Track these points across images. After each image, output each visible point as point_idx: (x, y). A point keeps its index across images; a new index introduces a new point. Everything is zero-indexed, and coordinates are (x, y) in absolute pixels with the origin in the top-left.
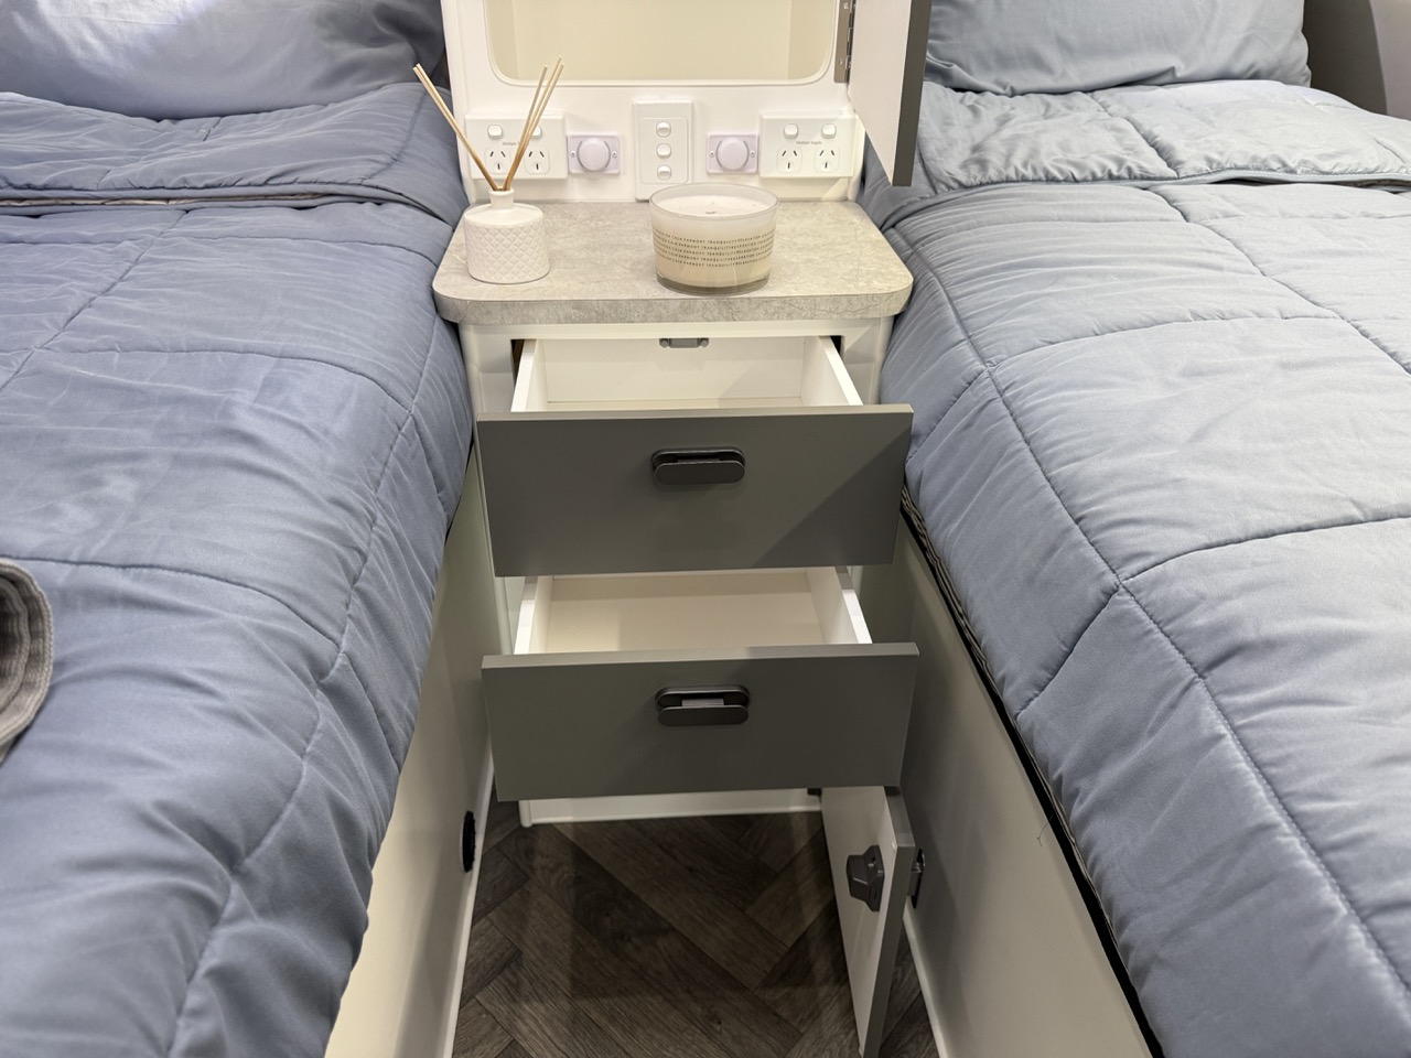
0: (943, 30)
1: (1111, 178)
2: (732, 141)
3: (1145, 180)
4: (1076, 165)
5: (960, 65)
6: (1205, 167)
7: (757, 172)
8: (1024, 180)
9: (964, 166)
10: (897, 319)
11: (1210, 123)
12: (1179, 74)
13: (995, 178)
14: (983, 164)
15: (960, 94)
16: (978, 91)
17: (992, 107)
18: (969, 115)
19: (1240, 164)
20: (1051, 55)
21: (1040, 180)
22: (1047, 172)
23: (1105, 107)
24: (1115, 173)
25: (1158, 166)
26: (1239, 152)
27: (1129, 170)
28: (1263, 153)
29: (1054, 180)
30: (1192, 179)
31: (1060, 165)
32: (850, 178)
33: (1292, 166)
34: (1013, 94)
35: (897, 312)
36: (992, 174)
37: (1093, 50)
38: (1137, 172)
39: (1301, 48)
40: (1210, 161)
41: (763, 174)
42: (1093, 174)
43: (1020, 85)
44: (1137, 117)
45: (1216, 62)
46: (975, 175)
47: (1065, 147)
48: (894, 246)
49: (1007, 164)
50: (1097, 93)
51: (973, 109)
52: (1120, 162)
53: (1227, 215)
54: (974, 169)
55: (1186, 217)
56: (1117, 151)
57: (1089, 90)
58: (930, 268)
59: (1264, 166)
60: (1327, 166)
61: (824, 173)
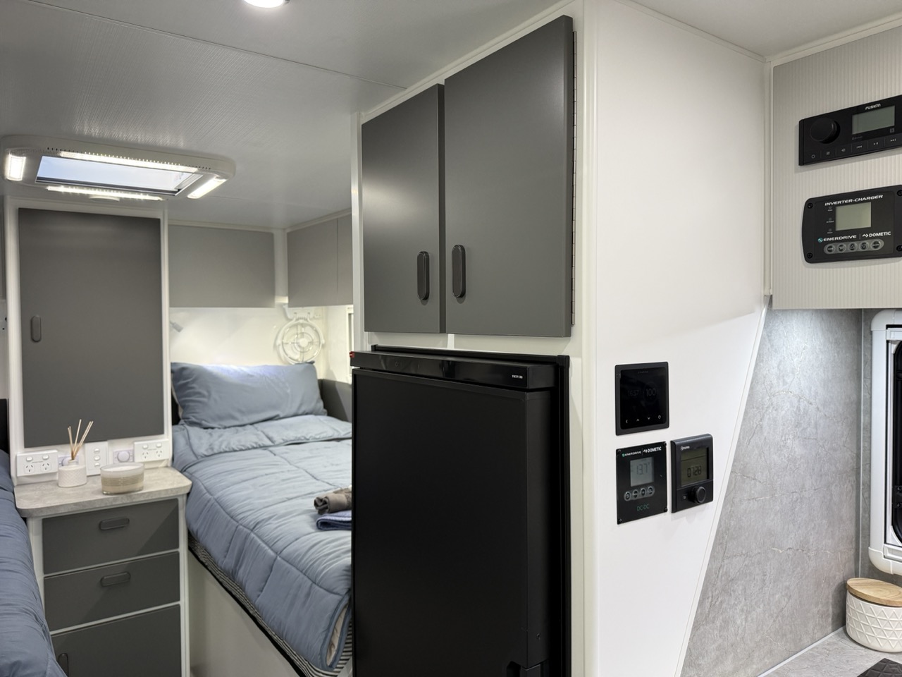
0: (197, 410)
1: (254, 448)
2: (123, 452)
3: (265, 447)
4: (243, 446)
5: (205, 421)
7: (133, 460)
8: (226, 452)
9: (207, 450)
10: (188, 494)
11: (286, 429)
12: (281, 416)
14: (212, 449)
15: (206, 430)
16: (213, 428)
17: (216, 433)
18: (209, 436)
19: (292, 439)
20: (237, 415)
21: (231, 451)
22: (233, 449)
23: (256, 428)
24: (255, 446)
25: (268, 442)
26: (292, 435)
27: (259, 445)
28: (299, 436)
29: (236, 451)
30: (279, 445)
31: (238, 446)
32: (168, 459)
33: (308, 437)
34: (225, 428)
35: (187, 492)
36: (216, 451)
37: (251, 412)
38: (262, 445)
39: (321, 404)
40: (283, 440)
41: (137, 461)
42: (248, 448)
43: (227, 425)
44: (265, 430)
45: (293, 411)
46: (210, 452)
47: (239, 441)
48: (186, 476)
49: (220, 448)
50: (256, 425)
51: (211, 434)
52: (256, 443)
53: (286, 453)
54: (210, 450)
55: (275, 455)
56: (256, 440)
57: (252, 424)
58: (197, 478)
59: (299, 439)
60: (318, 437)
61: (158, 458)
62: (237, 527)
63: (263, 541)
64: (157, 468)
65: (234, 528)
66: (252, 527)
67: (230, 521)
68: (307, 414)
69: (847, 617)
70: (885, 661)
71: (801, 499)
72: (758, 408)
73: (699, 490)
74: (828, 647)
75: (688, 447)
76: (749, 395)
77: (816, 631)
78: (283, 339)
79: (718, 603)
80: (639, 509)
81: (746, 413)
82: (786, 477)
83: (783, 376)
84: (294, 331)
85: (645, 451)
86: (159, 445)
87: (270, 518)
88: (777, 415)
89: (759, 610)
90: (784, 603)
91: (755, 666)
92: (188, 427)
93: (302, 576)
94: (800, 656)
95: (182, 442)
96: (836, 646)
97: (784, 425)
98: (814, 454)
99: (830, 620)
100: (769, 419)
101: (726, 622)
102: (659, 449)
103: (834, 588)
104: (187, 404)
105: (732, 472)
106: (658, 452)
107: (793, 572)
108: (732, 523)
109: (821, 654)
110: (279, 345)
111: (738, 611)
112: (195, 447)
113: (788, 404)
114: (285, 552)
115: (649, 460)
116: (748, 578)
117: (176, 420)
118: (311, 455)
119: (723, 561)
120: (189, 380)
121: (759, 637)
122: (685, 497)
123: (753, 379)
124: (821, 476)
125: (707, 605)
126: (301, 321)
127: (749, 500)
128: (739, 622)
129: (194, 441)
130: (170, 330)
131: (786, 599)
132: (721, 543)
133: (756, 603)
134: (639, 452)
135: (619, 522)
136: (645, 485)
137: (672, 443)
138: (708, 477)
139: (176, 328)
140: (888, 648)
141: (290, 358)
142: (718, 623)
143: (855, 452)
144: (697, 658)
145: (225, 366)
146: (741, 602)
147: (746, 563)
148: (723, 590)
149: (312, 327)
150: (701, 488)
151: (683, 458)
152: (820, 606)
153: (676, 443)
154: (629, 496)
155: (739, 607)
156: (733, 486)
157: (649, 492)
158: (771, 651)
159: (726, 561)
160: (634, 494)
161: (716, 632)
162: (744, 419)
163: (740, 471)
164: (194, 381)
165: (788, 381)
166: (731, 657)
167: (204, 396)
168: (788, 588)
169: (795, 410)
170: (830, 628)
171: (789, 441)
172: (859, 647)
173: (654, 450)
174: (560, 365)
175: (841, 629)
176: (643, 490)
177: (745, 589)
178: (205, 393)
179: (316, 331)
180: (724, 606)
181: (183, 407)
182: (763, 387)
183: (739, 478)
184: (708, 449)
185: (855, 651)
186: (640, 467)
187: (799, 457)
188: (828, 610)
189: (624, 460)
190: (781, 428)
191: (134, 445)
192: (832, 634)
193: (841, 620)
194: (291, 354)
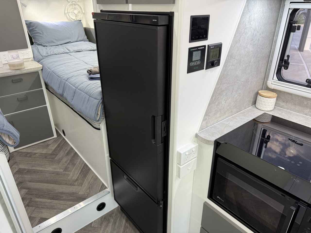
0: (39, 39)
1: (63, 53)
2: (14, 55)
3: (67, 53)
4: (59, 52)
5: (43, 43)
6: (73, 51)
7: (19, 58)
8: (53, 55)
9: (46, 54)
10: (42, 70)
11: (74, 46)
12: (71, 42)
14: (48, 54)
15: (44, 47)
16: (47, 46)
17: (48, 48)
18: (46, 49)
19: (77, 50)
20: (55, 41)
21: (55, 54)
23: (63, 46)
25: (68, 51)
26: (76, 49)
28: (79, 49)
29: (57, 54)
30: (72, 52)
32: (32, 58)
33: (82, 50)
34: (51, 46)
35: (42, 69)
36: (49, 55)
37: (60, 40)
39: (86, 37)
40: (73, 50)
42: (61, 53)
43: (52, 45)
44: (66, 47)
45: (76, 40)
46: (47, 55)
47: (57, 51)
48: (40, 63)
49: (51, 53)
50: (62, 45)
51: (46, 48)
52: (64, 51)
53: (75, 55)
54: (47, 54)
55: (71, 56)
56: (64, 50)
57: (61, 45)
58: (44, 64)
59: (79, 50)
60: (86, 49)
61: (29, 57)
62: (61, 80)
63: (71, 84)
64: (29, 61)
65: (60, 80)
66: (66, 80)
67: (58, 78)
68: (81, 41)
69: (257, 102)
70: (265, 113)
71: (249, 65)
72: (239, 33)
73: (215, 62)
74: (249, 110)
75: (214, 47)
76: (237, 29)
77: (246, 106)
78: (67, 10)
79: (217, 98)
80: (195, 68)
81: (235, 35)
82: (245, 58)
83: (250, 22)
84: (71, 7)
85: (199, 48)
86: (28, 52)
87: (72, 77)
88: (246, 36)
89: (230, 100)
90: (238, 98)
91: (226, 116)
92: (37, 46)
93: (86, 94)
94: (240, 113)
95: (36, 51)
96: (251, 110)
97: (248, 40)
98: (256, 50)
99: (251, 103)
100: (243, 37)
101: (219, 103)
102: (204, 48)
103: (254, 93)
104: (35, 37)
105: (227, 56)
106: (203, 49)
107: (242, 88)
108: (225, 73)
109: (247, 112)
110: (66, 13)
111: (223, 100)
112: (41, 53)
113: (250, 32)
114: (79, 88)
115: (200, 52)
116: (228, 90)
117: (32, 43)
118: (84, 56)
119: (220, 85)
120: (34, 27)
121: (229, 107)
122: (210, 64)
123: (239, 22)
124: (257, 58)
125: (214, 98)
126: (74, 3)
127: (232, 65)
128: (223, 103)
129: (40, 51)
130: (22, 7)
131: (239, 97)
132: (221, 80)
133: (229, 98)
134: (197, 49)
135: (188, 73)
136: (197, 60)
137: (208, 45)
138: (219, 58)
139: (24, 6)
140: (267, 110)
141: (71, 18)
142: (216, 103)
143: (270, 50)
144: (209, 113)
145: (47, 22)
146: (224, 97)
147: (228, 85)
148: (219, 94)
149: (79, 5)
150: (216, 61)
151: (212, 50)
152: (249, 99)
153: (210, 46)
154: (192, 64)
155: (224, 99)
156: (227, 61)
157: (199, 63)
158: (232, 111)
159: (221, 85)
160: (193, 64)
161: (215, 106)
162: (234, 37)
163: (230, 56)
164: (36, 28)
165: (252, 23)
166: (219, 113)
167: (41, 34)
168: (240, 93)
169: (252, 34)
170: (251, 105)
171: (248, 46)
172: (258, 110)
173: (202, 48)
174: (171, 15)
175: (254, 105)
176: (197, 62)
177: (226, 94)
178: (42, 33)
179: (80, 7)
180: (219, 98)
181: (34, 38)
182: (243, 25)
183: (229, 58)
184: (220, 48)
185: (257, 111)
186: (196, 54)
187: (251, 51)
188: (251, 100)
189: (191, 52)
190: (246, 41)
191: (18, 52)
192: (251, 107)
193: (255, 103)
194: (72, 17)
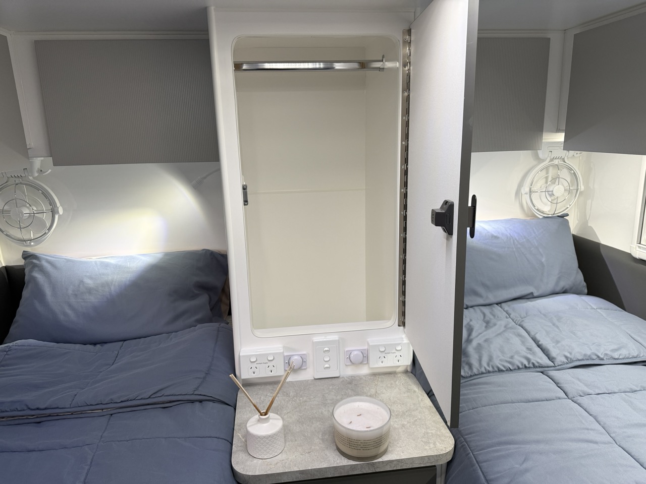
1: (526, 368)
2: (355, 353)
4: (510, 363)
6: (565, 361)
7: (368, 363)
8: (489, 372)
11: (557, 327)
12: (535, 295)
13: (477, 373)
19: (580, 358)
21: (496, 371)
22: (498, 368)
24: (527, 365)
25: (545, 361)
27: (533, 364)
28: (589, 353)
29: (502, 371)
30: (561, 367)
31: (503, 363)
32: (408, 365)
33: (602, 356)
36: (475, 371)
38: (536, 364)
39: (580, 276)
40: (566, 357)
41: (372, 365)
42: (518, 367)
49: (481, 366)
52: (529, 360)
55: (567, 395)
56: (525, 351)
57: (499, 303)
61: (399, 364)
64: (394, 374)
78: (531, 186)
86: (399, 348)
126: (556, 162)
141: (538, 210)
149: (570, 169)
191: (368, 345)
194: (539, 205)
